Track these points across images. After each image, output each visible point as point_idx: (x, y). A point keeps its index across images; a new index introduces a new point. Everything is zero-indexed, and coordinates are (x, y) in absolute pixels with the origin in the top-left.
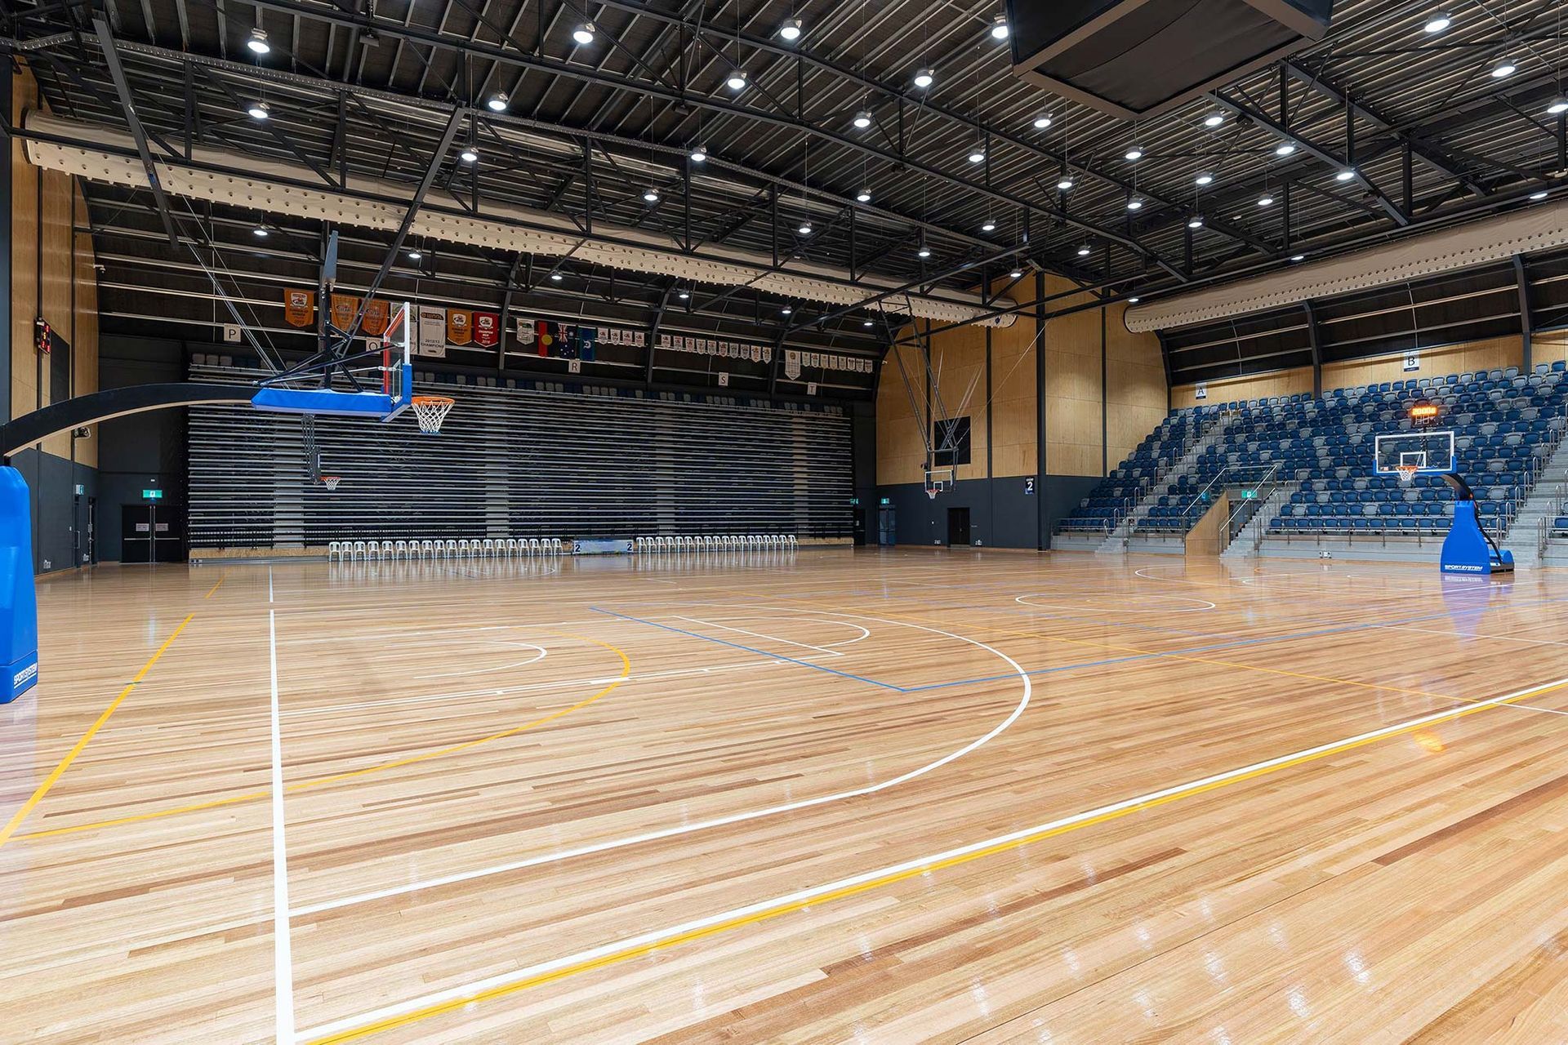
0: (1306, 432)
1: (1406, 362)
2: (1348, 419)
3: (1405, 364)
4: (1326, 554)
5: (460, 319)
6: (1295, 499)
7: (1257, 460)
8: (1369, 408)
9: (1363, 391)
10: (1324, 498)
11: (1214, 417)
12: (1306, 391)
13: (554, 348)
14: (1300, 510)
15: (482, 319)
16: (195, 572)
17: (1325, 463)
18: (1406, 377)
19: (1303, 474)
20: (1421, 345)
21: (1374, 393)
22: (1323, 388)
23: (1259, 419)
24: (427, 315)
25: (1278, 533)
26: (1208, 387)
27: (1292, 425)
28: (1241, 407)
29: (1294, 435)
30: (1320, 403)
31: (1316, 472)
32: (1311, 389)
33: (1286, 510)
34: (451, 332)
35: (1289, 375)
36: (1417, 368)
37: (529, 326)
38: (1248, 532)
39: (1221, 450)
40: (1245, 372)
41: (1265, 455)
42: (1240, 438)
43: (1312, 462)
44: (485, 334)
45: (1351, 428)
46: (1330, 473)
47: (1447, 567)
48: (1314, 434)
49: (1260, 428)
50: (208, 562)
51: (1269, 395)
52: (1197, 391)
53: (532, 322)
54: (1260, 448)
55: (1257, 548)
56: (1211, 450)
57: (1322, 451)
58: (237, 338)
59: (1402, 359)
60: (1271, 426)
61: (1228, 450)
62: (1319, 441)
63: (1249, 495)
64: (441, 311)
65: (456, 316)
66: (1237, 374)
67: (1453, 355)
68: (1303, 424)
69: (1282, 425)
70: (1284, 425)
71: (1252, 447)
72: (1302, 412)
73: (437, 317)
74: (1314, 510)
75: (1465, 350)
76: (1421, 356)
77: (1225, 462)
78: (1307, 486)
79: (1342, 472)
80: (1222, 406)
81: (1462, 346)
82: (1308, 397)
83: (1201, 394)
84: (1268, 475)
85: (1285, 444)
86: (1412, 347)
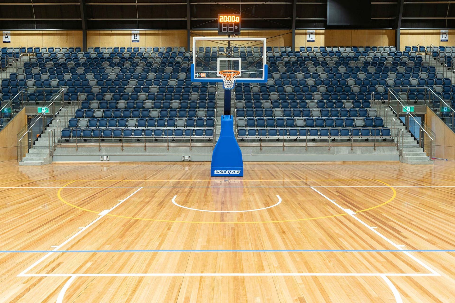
0: (80, 70)
1: (133, 36)
2: (106, 64)
3: (133, 37)
4: (105, 158)
6: (78, 115)
7: (49, 86)
8: (116, 60)
9: (112, 50)
10: (99, 113)
11: (16, 56)
12: (78, 46)
14: (83, 122)
17: (96, 90)
18: (133, 45)
19: (83, 96)
20: (141, 27)
21: (117, 52)
22: (88, 46)
23: (49, 59)
25: (67, 141)
26: (12, 35)
27: (71, 65)
28: (36, 51)
29: (73, 71)
30: (87, 53)
31: (91, 97)
32: (81, 46)
33: (73, 123)
35: (67, 35)
36: (138, 41)
38: (44, 141)
39: (21, 77)
40: (38, 28)
41: (54, 83)
42: (36, 70)
43: (88, 89)
45: (109, 70)
46: (100, 97)
47: (216, 172)
48: (86, 72)
49: (50, 65)
51: (55, 46)
52: (4, 37)
54: (50, 78)
55: (51, 154)
56: (14, 76)
57: (93, 83)
59: (130, 34)
60: (57, 64)
61: (26, 78)
62: (90, 76)
63: (43, 110)
66: (32, 28)
67: (156, 36)
68: (78, 64)
69: (64, 64)
70: (65, 64)
71: (45, 76)
72: (77, 58)
74: (93, 122)
75: (161, 35)
76: (141, 34)
77: (25, 85)
78: (85, 105)
79: (108, 97)
80: (22, 49)
81: (160, 32)
82: (79, 49)
83: (7, 39)
84: (56, 97)
85: (68, 76)
86: (135, 28)
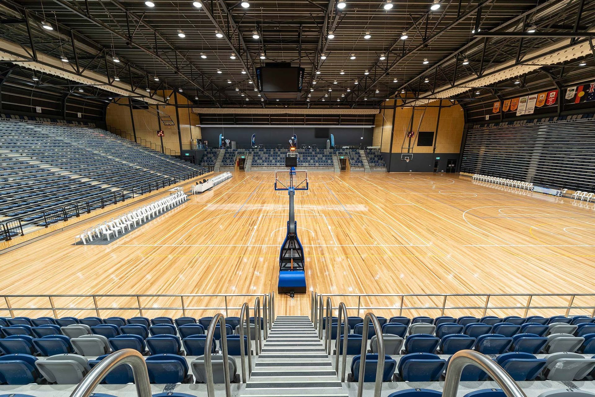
5: (542, 97)
13: (582, 98)
15: (551, 94)
16: (460, 177)
24: (531, 99)
34: (538, 102)
37: (573, 90)
44: (551, 100)
50: (463, 175)
53: (575, 88)
58: (488, 119)
64: (536, 96)
65: (541, 96)
73: (535, 98)
